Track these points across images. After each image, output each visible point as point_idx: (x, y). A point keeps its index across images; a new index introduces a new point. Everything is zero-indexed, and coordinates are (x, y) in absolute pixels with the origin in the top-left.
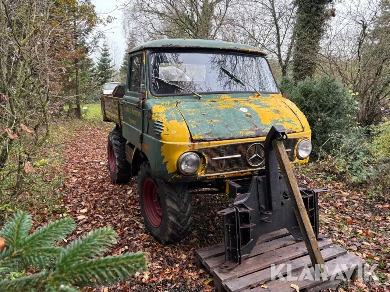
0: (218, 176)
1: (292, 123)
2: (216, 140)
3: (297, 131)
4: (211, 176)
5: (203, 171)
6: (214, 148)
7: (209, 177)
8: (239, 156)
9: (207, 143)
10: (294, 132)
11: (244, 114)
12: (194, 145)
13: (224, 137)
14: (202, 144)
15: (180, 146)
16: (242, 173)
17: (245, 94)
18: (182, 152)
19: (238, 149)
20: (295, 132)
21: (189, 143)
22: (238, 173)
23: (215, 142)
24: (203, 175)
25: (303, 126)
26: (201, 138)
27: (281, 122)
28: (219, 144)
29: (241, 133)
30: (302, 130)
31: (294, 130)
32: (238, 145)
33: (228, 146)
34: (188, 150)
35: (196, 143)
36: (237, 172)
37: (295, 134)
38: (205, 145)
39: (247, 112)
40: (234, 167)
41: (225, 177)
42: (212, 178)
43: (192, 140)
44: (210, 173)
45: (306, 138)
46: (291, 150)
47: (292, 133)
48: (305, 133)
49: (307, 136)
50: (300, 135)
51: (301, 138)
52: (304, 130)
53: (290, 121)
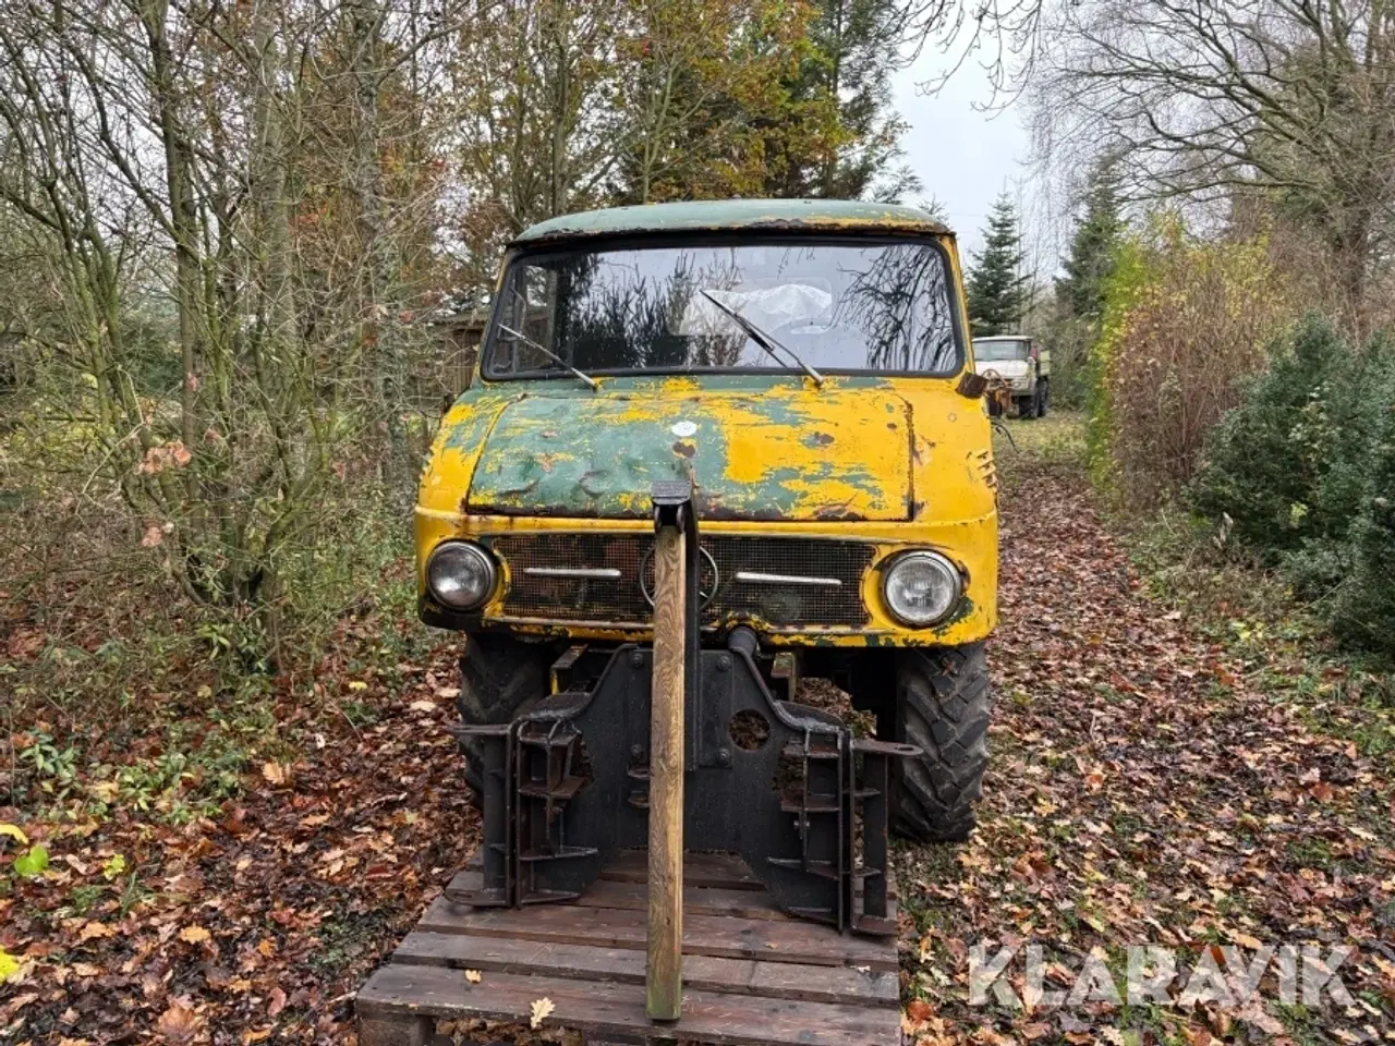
0: (546, 627)
1: (857, 486)
2: (536, 514)
3: (872, 513)
4: (523, 624)
5: (500, 606)
6: (526, 537)
7: (516, 624)
8: (615, 573)
9: (507, 518)
10: (853, 518)
11: (671, 444)
12: (466, 521)
13: (563, 507)
14: (491, 523)
15: (434, 520)
16: (629, 631)
17: (758, 378)
18: (437, 540)
19: (611, 550)
20: (864, 519)
21: (455, 514)
22: (613, 629)
23: (530, 520)
24: (499, 617)
25: (918, 500)
26: (491, 502)
27: (809, 479)
28: (541, 527)
29: (626, 502)
30: (904, 513)
31: (859, 512)
32: (609, 538)
33: (573, 536)
34: (452, 536)
35: (475, 518)
36: (608, 624)
38: (498, 523)
39: (692, 437)
40: (598, 609)
41: (571, 634)
42: (525, 629)
43: (468, 508)
44: (521, 615)
45: (926, 547)
46: (838, 582)
47: (845, 520)
48: (925, 524)
49: (931, 541)
50: (889, 530)
51: (892, 544)
52: (919, 516)
53: (858, 478)
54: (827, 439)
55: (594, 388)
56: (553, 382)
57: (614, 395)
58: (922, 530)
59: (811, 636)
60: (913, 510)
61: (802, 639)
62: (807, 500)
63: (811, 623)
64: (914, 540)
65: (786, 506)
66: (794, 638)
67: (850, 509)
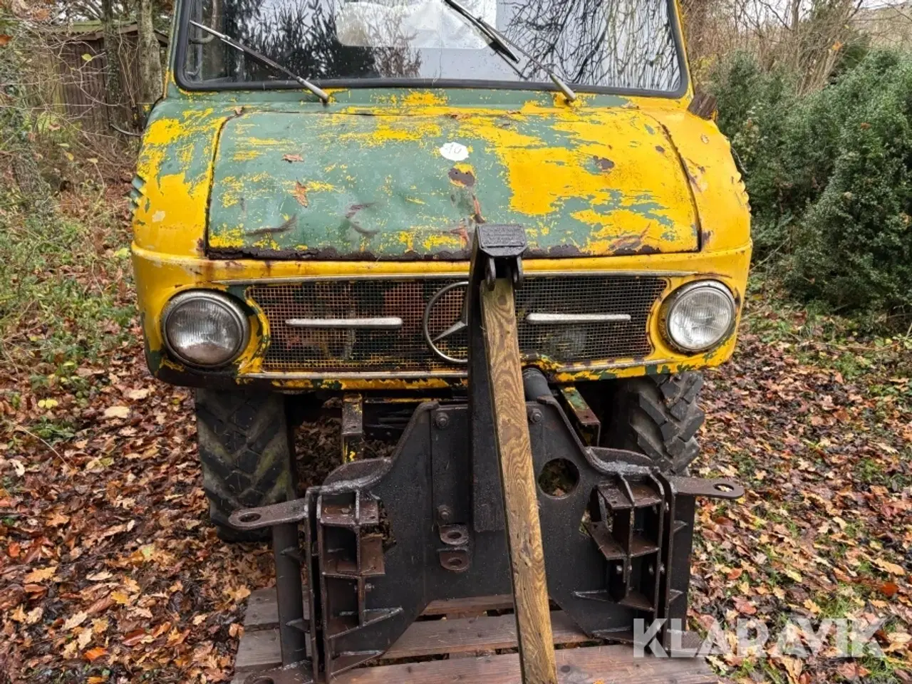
0: (314, 381)
1: (652, 217)
2: (298, 257)
3: (665, 245)
4: (286, 380)
5: (257, 361)
6: (289, 285)
7: (279, 380)
8: (395, 321)
9: (262, 263)
10: (648, 251)
11: (445, 170)
12: (209, 268)
13: (331, 249)
14: (242, 269)
15: (166, 266)
16: (410, 380)
17: (508, 93)
18: (173, 290)
19: (390, 296)
20: (658, 252)
21: (193, 259)
22: (392, 379)
23: (291, 264)
24: (257, 373)
25: (705, 230)
26: (239, 244)
27: (601, 209)
28: (307, 272)
29: (406, 241)
30: (694, 245)
31: (654, 244)
32: (388, 284)
33: (345, 282)
34: (193, 285)
35: (220, 264)
36: (386, 374)
37: (655, 258)
38: (251, 270)
39: (465, 162)
40: (376, 359)
41: (344, 386)
42: (290, 384)
43: (209, 251)
44: (284, 370)
45: (712, 277)
46: (628, 317)
47: (640, 253)
48: (713, 254)
49: (716, 271)
50: (680, 262)
51: (683, 277)
52: (706, 247)
53: (649, 206)
54: (607, 164)
55: (325, 102)
56: (273, 93)
57: (352, 110)
58: (711, 260)
59: (596, 371)
60: (701, 238)
61: (587, 375)
62: (602, 232)
63: (597, 358)
64: (703, 271)
65: (582, 240)
66: (580, 375)
67: (645, 242)
